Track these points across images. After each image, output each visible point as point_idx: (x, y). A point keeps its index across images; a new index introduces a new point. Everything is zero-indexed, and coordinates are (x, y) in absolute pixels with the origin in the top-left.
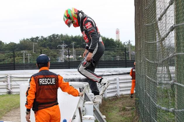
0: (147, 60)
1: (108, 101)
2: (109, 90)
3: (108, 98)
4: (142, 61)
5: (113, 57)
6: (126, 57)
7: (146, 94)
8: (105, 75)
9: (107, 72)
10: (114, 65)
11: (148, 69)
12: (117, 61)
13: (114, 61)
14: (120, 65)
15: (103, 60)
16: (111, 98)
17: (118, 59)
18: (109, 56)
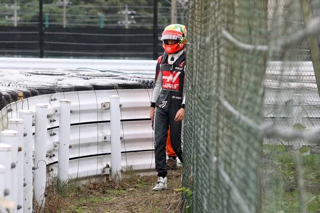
0: (226, 39)
1: (73, 194)
2: (77, 150)
3: (71, 181)
4: (208, 39)
5: (106, 12)
6: (156, 17)
7: (218, 172)
8: (64, 90)
9: (72, 74)
10: (108, 48)
11: (229, 71)
12: (121, 30)
13: (106, 30)
14: (131, 49)
15: (65, 23)
16: (84, 182)
17: (127, 23)
18: (87, 10)
